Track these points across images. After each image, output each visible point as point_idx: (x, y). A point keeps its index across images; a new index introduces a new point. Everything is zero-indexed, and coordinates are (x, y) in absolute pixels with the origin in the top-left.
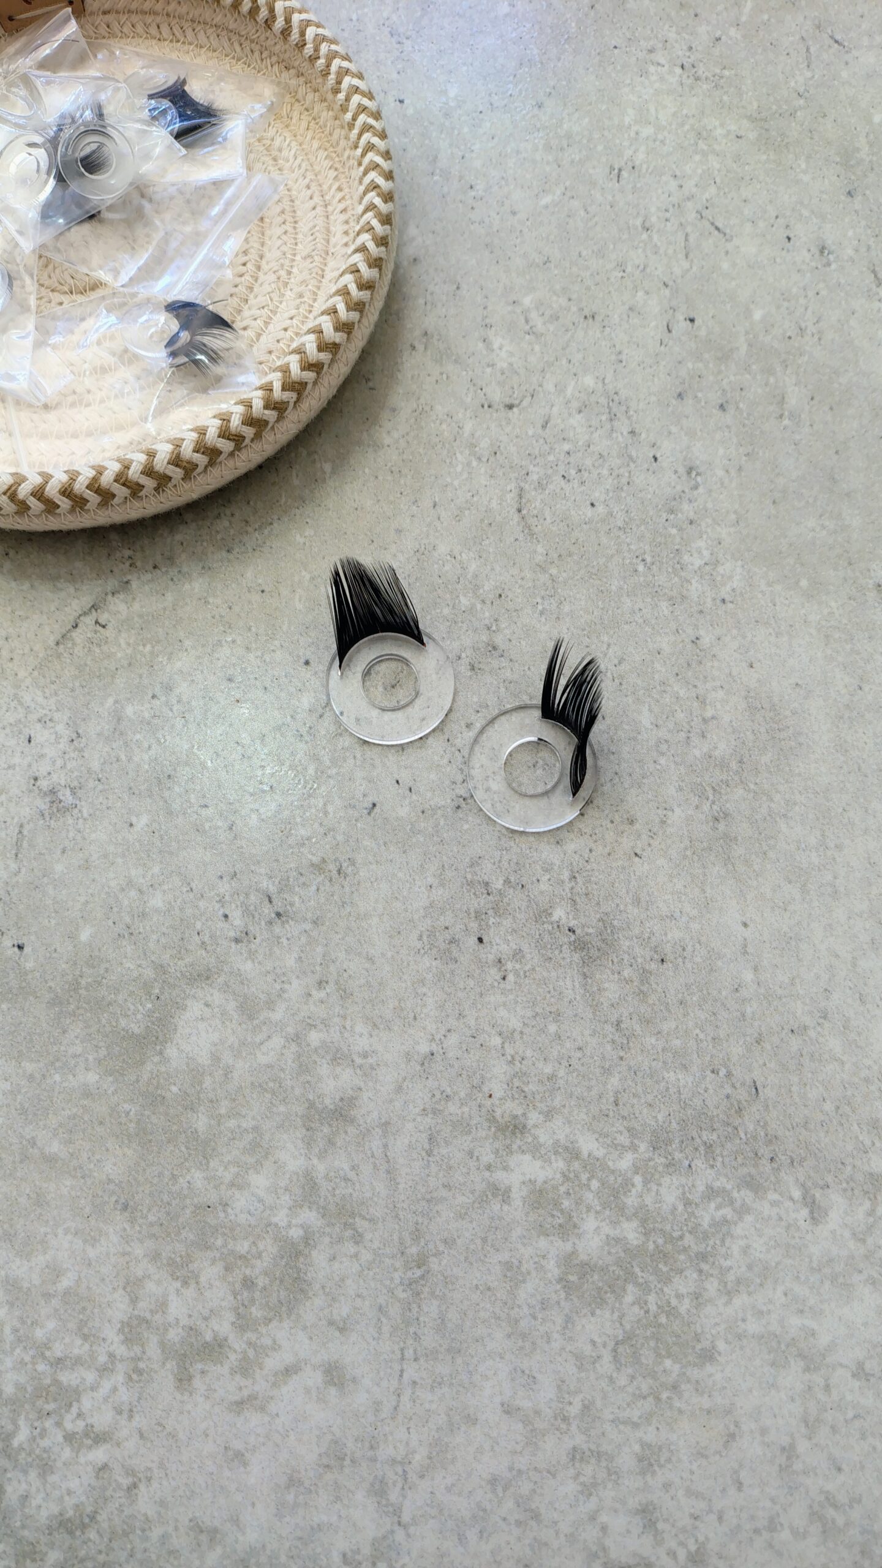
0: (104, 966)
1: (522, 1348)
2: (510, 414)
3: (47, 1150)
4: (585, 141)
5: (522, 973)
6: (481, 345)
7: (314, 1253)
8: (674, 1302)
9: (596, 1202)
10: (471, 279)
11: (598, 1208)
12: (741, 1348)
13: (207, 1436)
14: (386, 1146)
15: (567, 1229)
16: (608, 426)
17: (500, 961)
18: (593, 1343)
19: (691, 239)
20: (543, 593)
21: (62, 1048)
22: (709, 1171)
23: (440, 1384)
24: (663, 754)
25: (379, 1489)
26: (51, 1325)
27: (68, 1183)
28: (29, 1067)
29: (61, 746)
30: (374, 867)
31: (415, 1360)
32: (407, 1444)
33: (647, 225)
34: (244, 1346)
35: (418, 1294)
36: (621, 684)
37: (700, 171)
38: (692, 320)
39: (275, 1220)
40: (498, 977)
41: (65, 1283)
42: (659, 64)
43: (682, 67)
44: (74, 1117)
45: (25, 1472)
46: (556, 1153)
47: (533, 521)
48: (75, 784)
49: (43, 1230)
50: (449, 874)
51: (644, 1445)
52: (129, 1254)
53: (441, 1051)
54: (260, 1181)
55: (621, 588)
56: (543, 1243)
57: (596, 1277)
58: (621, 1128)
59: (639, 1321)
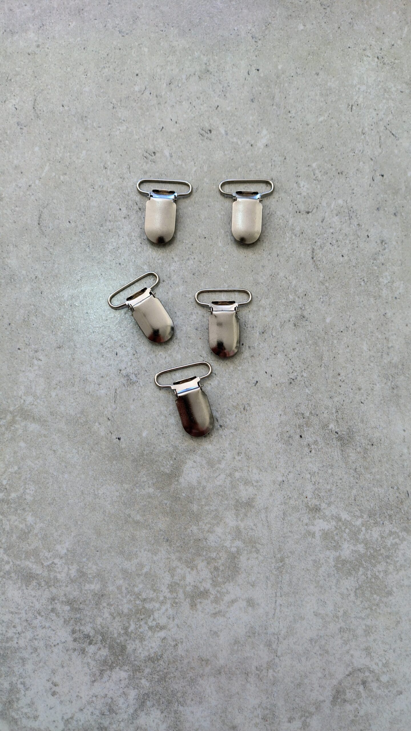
0: (153, 446)
1: (321, 591)
2: (308, 215)
3: (135, 519)
4: (337, 92)
5: (317, 450)
6: (295, 185)
7: (241, 557)
8: (377, 574)
9: (348, 537)
10: (290, 155)
11: (349, 540)
12: (402, 590)
13: (203, 626)
14: (267, 517)
15: (337, 547)
16: (349, 222)
17: (309, 445)
18: (347, 589)
19: (382, 139)
20: (323, 294)
21: (139, 479)
22: (390, 525)
23: (290, 605)
24: (372, 362)
25: (269, 644)
26: (141, 586)
27: (144, 531)
28: (126, 486)
29: (130, 357)
30: (258, 407)
31: (281, 596)
32: (279, 627)
33: (364, 131)
34: (216, 592)
35: (281, 572)
36: (355, 332)
37: (385, 107)
38: (383, 176)
39: (225, 545)
40: (308, 451)
41: (145, 570)
42: (368, 56)
43: (378, 58)
44: (145, 505)
45: (134, 641)
46: (332, 519)
47: (318, 263)
48: (136, 372)
49: (135, 550)
50: (288, 410)
51: (366, 626)
52: (170, 558)
53: (287, 480)
54: (219, 530)
55: (355, 292)
56: (328, 553)
57: (348, 565)
58: (357, 510)
59: (364, 581)
